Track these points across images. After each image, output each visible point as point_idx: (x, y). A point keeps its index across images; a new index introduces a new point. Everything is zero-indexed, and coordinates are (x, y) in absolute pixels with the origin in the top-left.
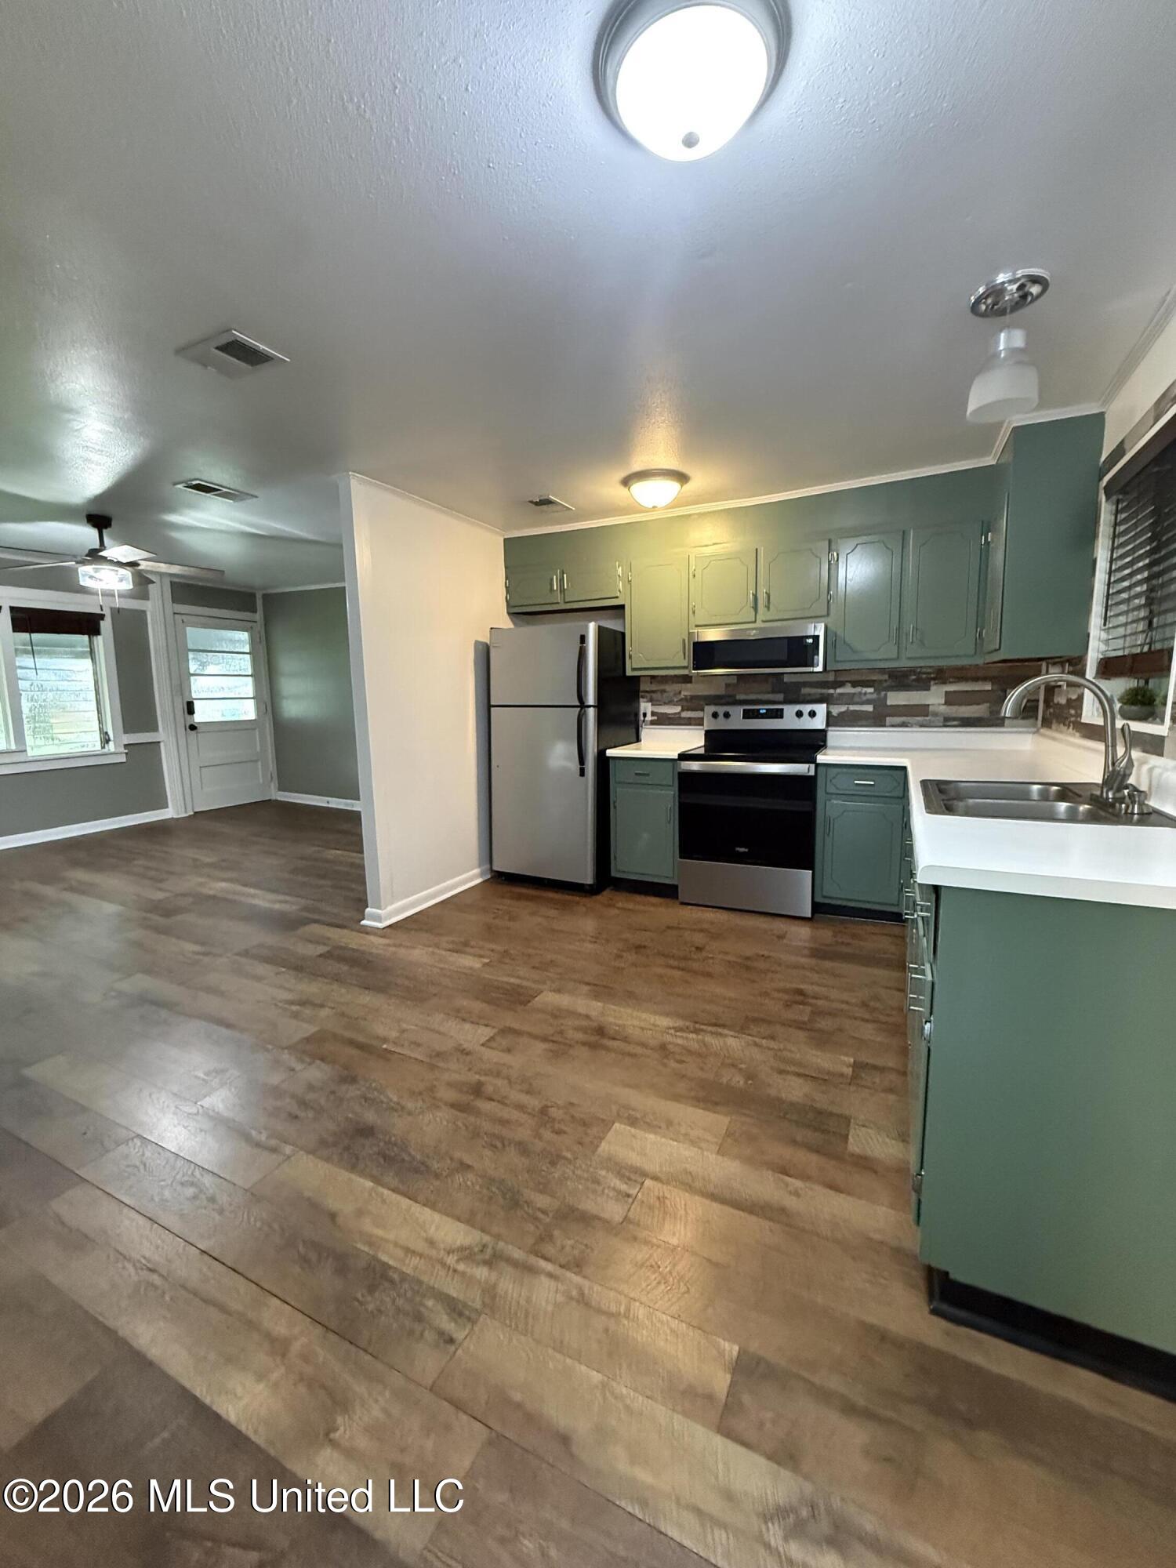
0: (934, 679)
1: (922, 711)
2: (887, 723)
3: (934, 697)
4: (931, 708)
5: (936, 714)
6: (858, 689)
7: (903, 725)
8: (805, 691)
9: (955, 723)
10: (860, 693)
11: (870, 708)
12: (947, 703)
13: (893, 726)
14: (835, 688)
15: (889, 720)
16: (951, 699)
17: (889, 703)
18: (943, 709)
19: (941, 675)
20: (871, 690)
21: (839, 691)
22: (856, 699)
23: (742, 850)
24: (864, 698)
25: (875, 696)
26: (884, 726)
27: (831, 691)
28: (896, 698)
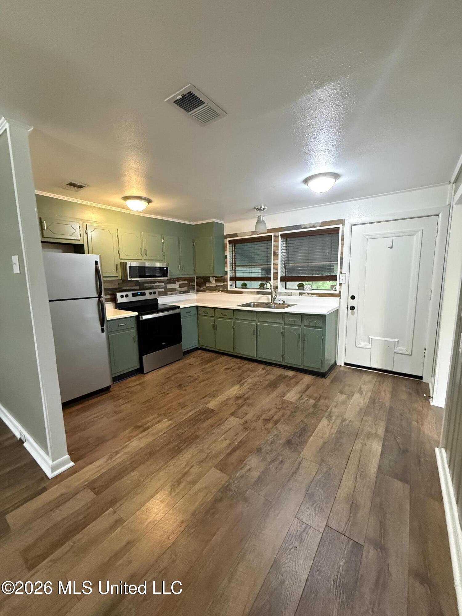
0: (177, 280)
1: (174, 290)
2: (168, 294)
3: (177, 286)
4: (177, 289)
5: (178, 291)
6: (160, 284)
7: (171, 294)
8: (146, 285)
9: (182, 293)
10: (161, 285)
11: (163, 290)
12: (180, 287)
13: (169, 295)
14: (154, 284)
15: (168, 293)
16: (181, 286)
17: (168, 288)
18: (179, 289)
19: (178, 279)
20: (163, 284)
21: (155, 284)
22: (160, 287)
23: (164, 344)
24: (162, 287)
25: (164, 286)
26: (167, 295)
27: (153, 285)
28: (169, 286)
